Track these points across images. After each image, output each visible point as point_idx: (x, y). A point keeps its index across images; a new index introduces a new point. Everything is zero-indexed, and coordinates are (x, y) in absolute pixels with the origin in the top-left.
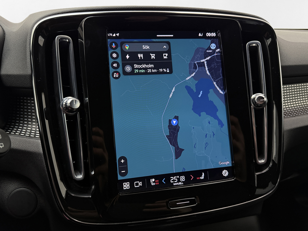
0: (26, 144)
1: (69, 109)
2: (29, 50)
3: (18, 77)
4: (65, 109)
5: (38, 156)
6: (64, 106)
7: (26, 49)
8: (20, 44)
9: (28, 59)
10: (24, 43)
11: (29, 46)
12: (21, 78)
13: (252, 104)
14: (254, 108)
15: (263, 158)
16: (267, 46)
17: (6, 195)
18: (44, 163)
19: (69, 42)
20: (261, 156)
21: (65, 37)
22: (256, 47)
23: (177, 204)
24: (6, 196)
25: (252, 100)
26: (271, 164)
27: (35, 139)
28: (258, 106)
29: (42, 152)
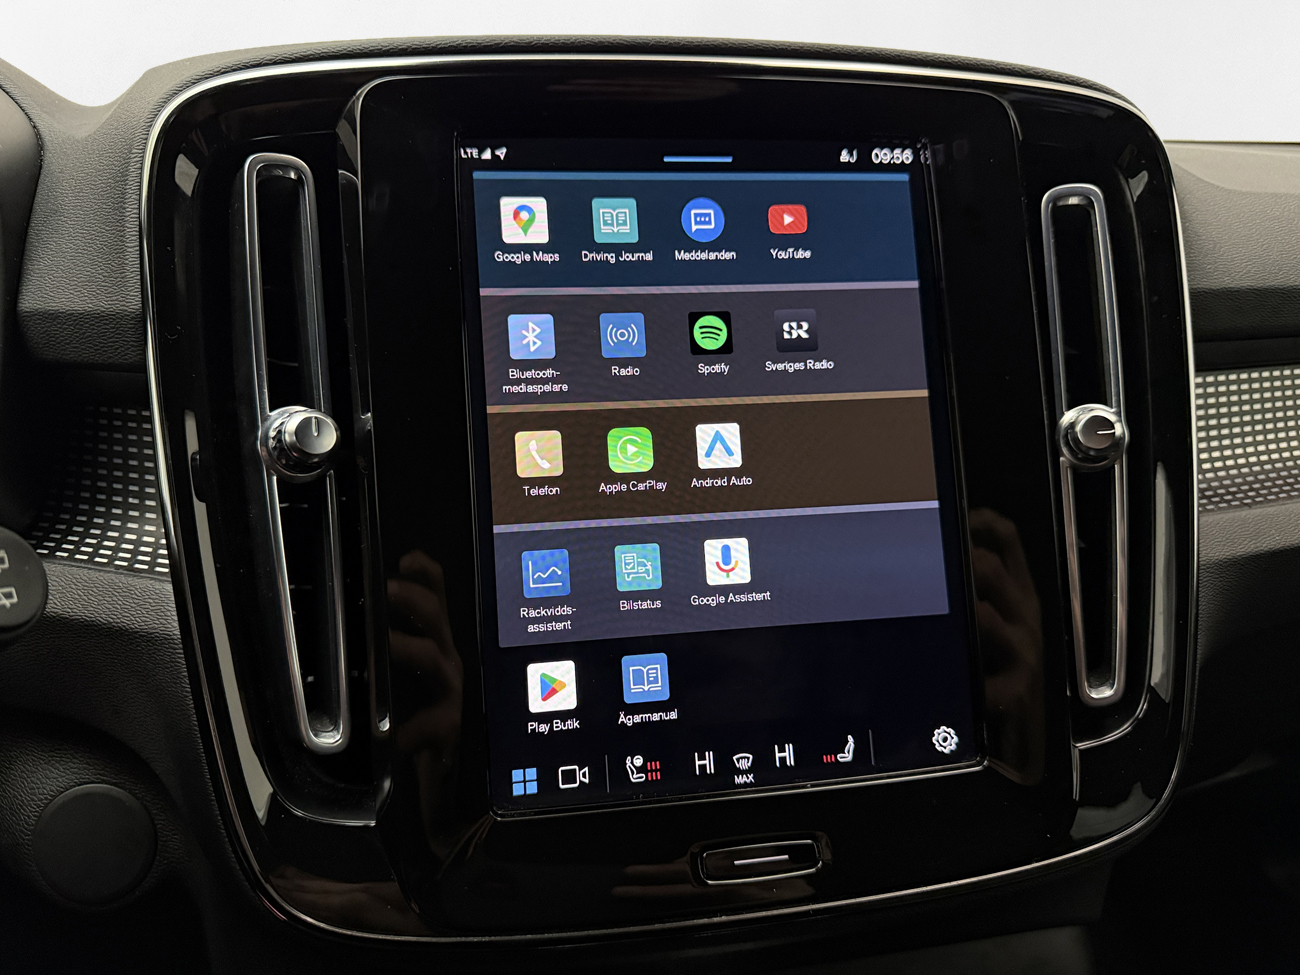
0: (115, 598)
1: (293, 455)
2: (135, 211)
3: (87, 323)
4: (276, 453)
5: (159, 650)
6: (272, 444)
7: (124, 209)
8: (102, 187)
9: (129, 250)
10: (117, 182)
11: (134, 197)
12: (98, 326)
13: (1065, 450)
14: (1074, 469)
15: (1108, 680)
16: (1129, 206)
17: (31, 812)
18: (185, 676)
19: (300, 181)
20: (1101, 671)
21: (283, 160)
22: (1085, 211)
23: (736, 862)
24: (29, 817)
25: (1062, 433)
26: (1143, 707)
27: (152, 579)
28: (1087, 458)
29: (177, 632)
